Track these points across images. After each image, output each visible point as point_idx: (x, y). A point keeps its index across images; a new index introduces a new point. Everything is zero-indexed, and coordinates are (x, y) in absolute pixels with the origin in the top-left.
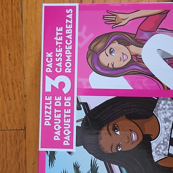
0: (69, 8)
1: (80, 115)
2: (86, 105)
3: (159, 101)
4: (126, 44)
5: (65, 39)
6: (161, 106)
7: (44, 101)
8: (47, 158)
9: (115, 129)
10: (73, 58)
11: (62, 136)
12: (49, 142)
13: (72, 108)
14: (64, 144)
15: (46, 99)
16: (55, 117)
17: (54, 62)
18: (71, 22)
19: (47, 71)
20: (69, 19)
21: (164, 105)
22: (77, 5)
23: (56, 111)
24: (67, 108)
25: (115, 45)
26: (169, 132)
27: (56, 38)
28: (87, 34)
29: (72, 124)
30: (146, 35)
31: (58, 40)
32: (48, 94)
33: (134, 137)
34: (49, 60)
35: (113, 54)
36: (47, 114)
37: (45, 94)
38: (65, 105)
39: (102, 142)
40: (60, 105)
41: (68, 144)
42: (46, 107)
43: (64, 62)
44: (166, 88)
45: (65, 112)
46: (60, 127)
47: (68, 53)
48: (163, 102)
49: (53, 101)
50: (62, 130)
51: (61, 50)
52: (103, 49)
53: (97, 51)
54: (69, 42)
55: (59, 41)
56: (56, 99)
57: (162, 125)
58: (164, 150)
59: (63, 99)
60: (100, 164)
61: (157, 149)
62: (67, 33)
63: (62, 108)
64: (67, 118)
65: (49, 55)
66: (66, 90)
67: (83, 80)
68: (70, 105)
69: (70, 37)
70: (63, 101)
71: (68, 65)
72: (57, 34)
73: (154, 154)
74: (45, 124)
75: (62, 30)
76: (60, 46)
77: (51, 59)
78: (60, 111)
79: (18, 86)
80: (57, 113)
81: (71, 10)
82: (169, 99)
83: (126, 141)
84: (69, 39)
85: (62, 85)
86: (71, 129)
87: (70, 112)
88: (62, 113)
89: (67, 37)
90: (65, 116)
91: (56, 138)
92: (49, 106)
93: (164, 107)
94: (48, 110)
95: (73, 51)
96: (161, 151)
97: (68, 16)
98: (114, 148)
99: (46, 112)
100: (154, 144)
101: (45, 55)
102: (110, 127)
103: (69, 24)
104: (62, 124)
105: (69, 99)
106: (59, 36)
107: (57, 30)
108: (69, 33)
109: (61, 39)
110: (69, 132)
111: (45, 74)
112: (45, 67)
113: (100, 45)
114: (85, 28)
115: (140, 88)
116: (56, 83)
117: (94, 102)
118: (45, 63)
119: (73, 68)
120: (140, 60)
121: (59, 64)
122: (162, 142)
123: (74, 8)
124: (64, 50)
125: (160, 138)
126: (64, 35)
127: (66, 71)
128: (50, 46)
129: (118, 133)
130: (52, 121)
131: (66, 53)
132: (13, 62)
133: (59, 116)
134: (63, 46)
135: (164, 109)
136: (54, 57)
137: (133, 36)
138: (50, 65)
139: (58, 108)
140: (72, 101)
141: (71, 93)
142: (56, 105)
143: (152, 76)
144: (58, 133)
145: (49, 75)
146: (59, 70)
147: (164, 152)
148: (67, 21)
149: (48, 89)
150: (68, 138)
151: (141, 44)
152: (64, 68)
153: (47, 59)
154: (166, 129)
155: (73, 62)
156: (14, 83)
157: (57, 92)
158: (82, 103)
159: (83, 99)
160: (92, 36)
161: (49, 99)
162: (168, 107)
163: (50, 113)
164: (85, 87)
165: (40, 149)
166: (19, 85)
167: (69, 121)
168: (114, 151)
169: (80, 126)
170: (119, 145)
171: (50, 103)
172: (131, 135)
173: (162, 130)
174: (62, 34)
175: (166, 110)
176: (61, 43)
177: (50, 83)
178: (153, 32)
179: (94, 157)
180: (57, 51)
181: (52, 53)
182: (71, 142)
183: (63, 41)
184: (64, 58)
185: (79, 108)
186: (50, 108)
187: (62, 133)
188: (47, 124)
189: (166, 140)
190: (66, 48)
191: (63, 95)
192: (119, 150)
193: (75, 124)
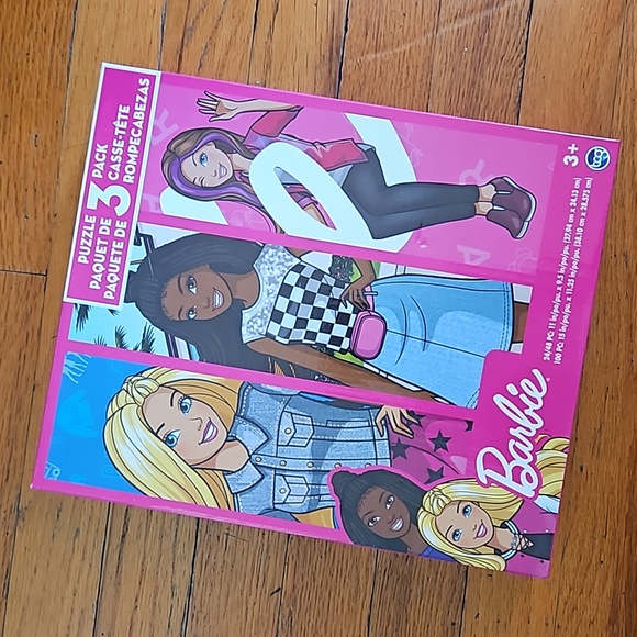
0: (144, 76)
1: (138, 253)
2: (148, 239)
3: (265, 249)
4: (228, 150)
5: (131, 126)
6: (267, 256)
7: (82, 222)
8: (75, 314)
9: (190, 283)
10: (139, 160)
11: (104, 283)
12: (80, 288)
13: (126, 241)
14: (106, 296)
15: (86, 220)
16: (97, 250)
17: (108, 163)
18: (145, 100)
19: (94, 175)
20: (143, 96)
21: (273, 256)
22: (158, 74)
23: (99, 241)
24: (118, 240)
25: (210, 149)
26: (273, 300)
27: (117, 124)
28: (168, 124)
29: (122, 266)
30: (261, 140)
31: (120, 126)
32: (91, 213)
33: (218, 300)
34: (100, 157)
35: (205, 164)
36: (85, 245)
37: (86, 211)
38: (116, 234)
39: (165, 302)
40: (107, 233)
41: (112, 297)
42: (84, 233)
43: (124, 164)
44: (279, 231)
45: (114, 245)
46: (102, 269)
47: (133, 150)
48: (271, 252)
49: (98, 225)
50: (105, 273)
51: (121, 144)
52: (190, 153)
53: (180, 154)
54: (136, 132)
55: (120, 129)
56: (102, 222)
57: (265, 287)
58: (261, 326)
59: (114, 223)
60: (159, 336)
61: (251, 323)
62: (135, 117)
63: (110, 238)
64: (116, 255)
65: (102, 149)
66: (121, 210)
67: (151, 199)
68: (123, 236)
69: (139, 124)
70: (113, 228)
71: (130, 170)
72: (120, 116)
73: (244, 330)
74: (79, 260)
75: (128, 112)
76: (120, 137)
77: (104, 156)
78: (106, 243)
79: (43, 196)
80: (101, 245)
81: (147, 81)
82: (282, 248)
83: (205, 305)
84: (137, 128)
85: (115, 200)
86: (120, 274)
87: (121, 247)
88: (109, 248)
89: (136, 124)
90: (113, 252)
91: (94, 285)
92: (89, 231)
93: (272, 260)
94: (87, 238)
95: (141, 148)
96: (255, 327)
97: (141, 90)
98: (184, 313)
99: (83, 241)
100: (247, 315)
101: (94, 147)
102: (183, 281)
103: (141, 102)
104: (106, 264)
105: (124, 225)
106: (122, 120)
107: (120, 109)
108: (138, 118)
109: (125, 127)
110: (116, 279)
111: (90, 178)
112: (92, 168)
113: (187, 146)
114: (165, 114)
115: (240, 224)
116: (106, 198)
117: (163, 236)
118: (93, 161)
119: (137, 175)
120: (246, 180)
121: (116, 167)
122: (259, 314)
123: (152, 78)
124: (127, 145)
125: (258, 308)
126: (131, 120)
127: (125, 180)
128: (105, 135)
129: (194, 290)
130: (91, 258)
131: (130, 150)
132: (41, 151)
133: (104, 250)
134: (126, 138)
135: (271, 263)
136: (109, 154)
137: (241, 140)
138: (101, 166)
139: (103, 237)
140: (128, 231)
141: (128, 217)
142: (101, 232)
143: (261, 208)
144: (98, 277)
145: (96, 181)
146: (113, 175)
147: (261, 330)
148: (138, 98)
149: (92, 205)
150: (112, 287)
151: (251, 154)
152: (122, 173)
153: (97, 155)
154: (269, 294)
155: (138, 167)
156: (38, 189)
157: (106, 211)
158: (142, 235)
159: (146, 229)
160: (175, 129)
161: (90, 221)
162: (277, 260)
163: (90, 244)
164: (152, 210)
165: (66, 299)
166: (47, 194)
167: (119, 260)
168: (184, 318)
169: (135, 271)
170: (192, 310)
171: (92, 228)
172: (214, 297)
173: (263, 294)
174: (126, 117)
175: (274, 265)
176: (124, 133)
177: (95, 196)
178: (272, 138)
179: (149, 323)
180: (115, 144)
181: (106, 147)
182: (116, 295)
183: (128, 130)
184: (125, 157)
185: (137, 243)
186: (91, 236)
187: (104, 278)
188: (83, 260)
189: (266, 312)
190: (131, 142)
191: (115, 218)
192: (192, 317)
193: (128, 268)
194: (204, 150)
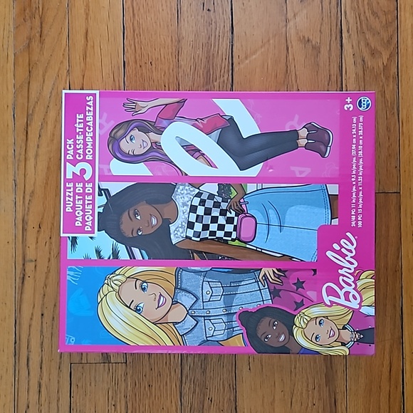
0: (89, 95)
1: (101, 201)
2: (107, 191)
3: (177, 187)
4: (146, 131)
5: (85, 126)
6: (179, 191)
7: (65, 188)
8: (69, 243)
9: (135, 214)
10: (94, 145)
11: (84, 222)
12: (71, 227)
13: (93, 194)
14: (86, 229)
15: (67, 186)
16: (77, 203)
17: (75, 149)
18: (92, 109)
19: (68, 158)
20: (90, 106)
21: (182, 190)
22: (97, 92)
23: (77, 197)
24: (89, 194)
25: (136, 132)
26: (187, 216)
27: (77, 125)
28: (108, 121)
29: (93, 210)
30: (165, 122)
31: (79, 126)
32: (69, 181)
33: (154, 221)
35: (134, 141)
36: (69, 201)
37: (66, 181)
38: (87, 191)
39: (122, 227)
40: (81, 191)
41: (90, 229)
42: (67, 194)
43: (85, 149)
44: (184, 174)
45: (86, 198)
46: (81, 213)
47: (89, 140)
48: (181, 187)
49: (75, 188)
50: (84, 216)
51: (82, 137)
52: (124, 136)
53: (118, 138)
54: (90, 129)
55: (79, 128)
56: (77, 186)
57: (181, 209)
58: (182, 233)
59: (84, 185)
60: (122, 248)
61: (176, 232)
62: (87, 120)
63: (84, 194)
64: (88, 204)
65: (70, 142)
66: (87, 177)
67: (104, 167)
68: (91, 191)
69: (90, 124)
70: (84, 188)
71: (89, 152)
72: (78, 121)
73: (172, 236)
74: (67, 210)
75: (82, 117)
76: (80, 133)
77: (72, 146)
78: (81, 197)
80: (79, 199)
81: (91, 97)
82: (187, 184)
83: (147, 225)
84: (89, 126)
85: (83, 171)
86: (93, 215)
87: (91, 198)
88: (84, 200)
89: (88, 124)
90: (87, 202)
91: (78, 224)
92: (70, 192)
93: (182, 192)
94: (69, 196)
95: (94, 138)
96: (179, 234)
97: (88, 103)
98: (134, 232)
99: (67, 198)
100: (172, 227)
101: (65, 142)
102: (131, 213)
103: (89, 111)
104: (83, 210)
105: (91, 185)
106: (80, 123)
107: (78, 117)
108: (89, 120)
109: (82, 126)
110: (91, 218)
111: (66, 160)
112: (66, 154)
113: (121, 132)
114: (105, 115)
115: (160, 174)
116: (77, 169)
117: (115, 188)
118: (66, 150)
119: (94, 154)
120: (160, 147)
121: (81, 151)
122: (180, 226)
123: (94, 95)
124: (85, 137)
125: (178, 222)
126: (85, 122)
127: (87, 158)
128: (71, 133)
129: (139, 218)
130: (74, 208)
131: (87, 140)
133: (81, 202)
134: (84, 133)
135: (182, 194)
136: (75, 144)
137: (153, 124)
138: (71, 152)
139: (79, 194)
140: (93, 188)
141: (92, 180)
142: (77, 191)
143: (171, 162)
144: (80, 219)
145: (70, 161)
146: (80, 157)
147: (182, 235)
148: (88, 108)
149: (69, 176)
150: (89, 223)
151: (160, 131)
152: (85, 154)
153: (68, 146)
154: (184, 213)
155: (94, 149)
157: (78, 178)
158: (103, 189)
159: (104, 185)
160: (112, 124)
161: (69, 186)
162: (186, 192)
163: (72, 199)
164: (106, 174)
165: (62, 235)
167: (90, 207)
168: (135, 235)
169: (102, 211)
170: (139, 229)
171: (72, 190)
172: (151, 220)
173: (180, 214)
174: (82, 121)
175: (184, 195)
176: (82, 130)
177: (71, 170)
178: (171, 120)
179: (115, 241)
180: (78, 138)
181: (72, 140)
182: (92, 227)
183: (84, 128)
184: (85, 145)
185: (100, 195)
186: (72, 195)
187: (83, 219)
188: (69, 210)
189: (184, 224)
190: (87, 135)
191: (84, 182)
192: (140, 234)
193: (97, 210)
194: (132, 133)
